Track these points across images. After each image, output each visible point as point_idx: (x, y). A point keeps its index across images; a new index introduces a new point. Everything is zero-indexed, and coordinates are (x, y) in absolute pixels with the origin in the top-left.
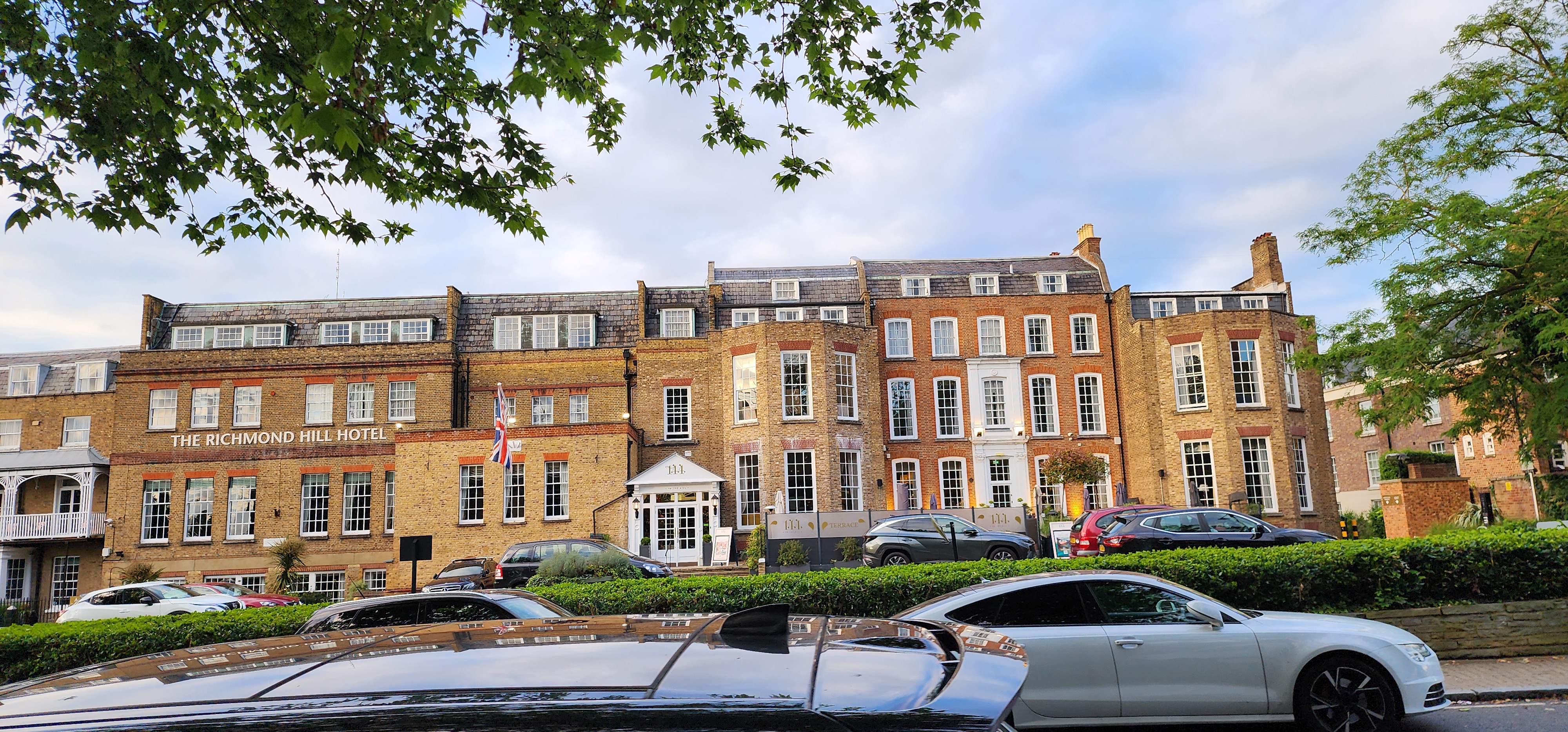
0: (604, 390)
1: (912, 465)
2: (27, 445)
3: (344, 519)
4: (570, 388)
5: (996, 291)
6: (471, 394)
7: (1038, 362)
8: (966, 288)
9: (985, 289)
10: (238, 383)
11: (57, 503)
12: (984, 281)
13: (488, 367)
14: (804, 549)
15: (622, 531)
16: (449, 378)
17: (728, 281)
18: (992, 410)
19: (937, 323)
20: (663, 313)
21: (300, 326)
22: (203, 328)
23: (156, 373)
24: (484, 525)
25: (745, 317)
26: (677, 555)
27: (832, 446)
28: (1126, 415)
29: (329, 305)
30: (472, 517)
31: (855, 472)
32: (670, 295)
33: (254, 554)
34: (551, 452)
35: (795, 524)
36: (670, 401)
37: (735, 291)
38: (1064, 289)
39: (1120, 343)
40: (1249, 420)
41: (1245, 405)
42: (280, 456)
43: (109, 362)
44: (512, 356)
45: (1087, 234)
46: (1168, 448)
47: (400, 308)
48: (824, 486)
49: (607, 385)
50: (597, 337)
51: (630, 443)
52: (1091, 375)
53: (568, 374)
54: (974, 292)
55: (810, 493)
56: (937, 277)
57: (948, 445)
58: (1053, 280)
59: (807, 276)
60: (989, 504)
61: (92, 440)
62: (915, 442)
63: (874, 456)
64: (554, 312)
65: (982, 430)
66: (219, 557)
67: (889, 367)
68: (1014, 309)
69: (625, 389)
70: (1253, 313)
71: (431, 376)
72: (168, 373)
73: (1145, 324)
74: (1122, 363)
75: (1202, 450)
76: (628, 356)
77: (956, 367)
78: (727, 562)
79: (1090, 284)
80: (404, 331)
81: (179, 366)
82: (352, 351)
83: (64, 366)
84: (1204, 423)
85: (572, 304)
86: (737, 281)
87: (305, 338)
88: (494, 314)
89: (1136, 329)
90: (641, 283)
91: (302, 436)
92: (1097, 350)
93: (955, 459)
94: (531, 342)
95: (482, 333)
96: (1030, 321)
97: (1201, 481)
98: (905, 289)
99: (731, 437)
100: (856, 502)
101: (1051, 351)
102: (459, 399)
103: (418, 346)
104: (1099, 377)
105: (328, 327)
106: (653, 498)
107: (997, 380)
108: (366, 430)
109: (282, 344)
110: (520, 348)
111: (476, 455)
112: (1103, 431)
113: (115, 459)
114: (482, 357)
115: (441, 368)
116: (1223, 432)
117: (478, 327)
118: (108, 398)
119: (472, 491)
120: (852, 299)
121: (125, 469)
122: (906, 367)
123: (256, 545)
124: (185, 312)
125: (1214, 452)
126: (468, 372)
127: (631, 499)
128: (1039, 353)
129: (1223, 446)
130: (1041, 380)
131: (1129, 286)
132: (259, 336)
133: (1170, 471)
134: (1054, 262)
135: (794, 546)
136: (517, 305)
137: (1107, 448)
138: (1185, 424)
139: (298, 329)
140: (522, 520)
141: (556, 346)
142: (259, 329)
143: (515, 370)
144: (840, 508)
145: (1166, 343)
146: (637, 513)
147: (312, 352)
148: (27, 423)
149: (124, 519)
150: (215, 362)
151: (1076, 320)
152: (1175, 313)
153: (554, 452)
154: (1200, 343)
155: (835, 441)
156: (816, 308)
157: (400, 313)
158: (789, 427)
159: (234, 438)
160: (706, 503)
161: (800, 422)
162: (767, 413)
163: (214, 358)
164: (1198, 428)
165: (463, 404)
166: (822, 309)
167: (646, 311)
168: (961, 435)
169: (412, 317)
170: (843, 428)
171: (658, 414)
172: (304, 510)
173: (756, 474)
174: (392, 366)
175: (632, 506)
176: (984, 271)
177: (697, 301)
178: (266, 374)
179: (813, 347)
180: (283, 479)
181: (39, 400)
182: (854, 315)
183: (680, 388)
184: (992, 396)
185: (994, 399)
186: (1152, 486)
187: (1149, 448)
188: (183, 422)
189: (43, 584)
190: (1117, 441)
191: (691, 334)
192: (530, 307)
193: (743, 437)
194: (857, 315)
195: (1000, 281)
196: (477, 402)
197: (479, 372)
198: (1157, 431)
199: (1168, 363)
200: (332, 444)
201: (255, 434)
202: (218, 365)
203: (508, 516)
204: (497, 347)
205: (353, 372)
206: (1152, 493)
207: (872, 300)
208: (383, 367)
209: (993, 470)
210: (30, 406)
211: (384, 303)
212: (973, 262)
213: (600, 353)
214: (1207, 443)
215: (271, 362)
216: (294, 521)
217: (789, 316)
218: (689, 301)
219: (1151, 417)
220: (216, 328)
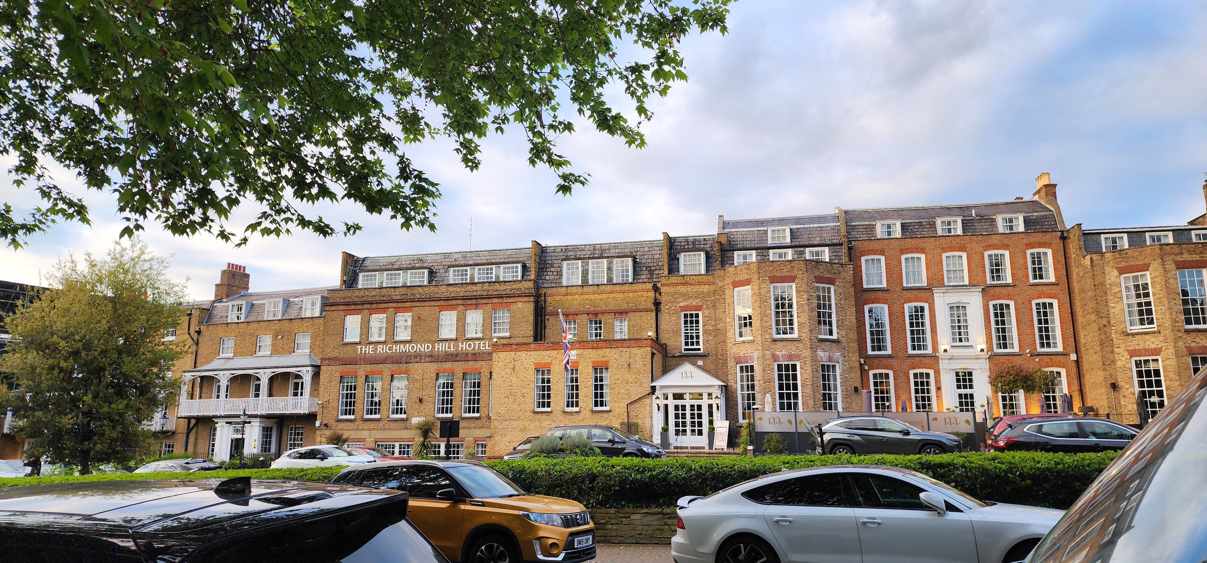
0: (639, 314)
1: (887, 376)
2: (275, 351)
3: (463, 406)
4: (615, 313)
5: (960, 232)
6: (547, 317)
7: (998, 290)
8: (933, 229)
9: (950, 230)
10: (397, 310)
11: (291, 390)
12: (949, 223)
13: (558, 298)
14: (784, 440)
15: (648, 420)
16: (531, 306)
17: (733, 230)
18: (957, 331)
19: (907, 259)
20: (682, 257)
21: (437, 271)
22: (377, 273)
23: (348, 304)
24: (551, 412)
25: (745, 257)
26: (689, 441)
27: (814, 359)
28: (1082, 334)
29: (455, 256)
30: (543, 406)
31: (835, 380)
32: (688, 242)
33: (406, 428)
34: (597, 360)
35: (777, 420)
36: (686, 322)
37: (739, 237)
38: (1021, 228)
39: (1075, 273)
40: (1198, 340)
41: (1193, 326)
42: (423, 361)
43: (322, 297)
44: (574, 290)
45: (1045, 181)
46: (1119, 364)
47: (501, 257)
48: (807, 391)
49: (641, 311)
50: (634, 275)
51: (653, 354)
52: (1047, 301)
53: (613, 302)
54: (940, 232)
55: (796, 396)
56: (908, 221)
57: (918, 359)
58: (1011, 221)
59: (796, 224)
60: (954, 409)
61: (312, 348)
62: (889, 357)
63: (851, 368)
64: (603, 258)
65: (947, 347)
66: (385, 429)
67: (866, 295)
68: (975, 245)
69: (654, 313)
70: (1200, 246)
71: (520, 305)
72: (355, 304)
73: (1095, 257)
74: (1077, 291)
75: (1152, 366)
76: (656, 289)
77: (923, 294)
78: (726, 447)
79: (1046, 223)
80: (503, 273)
81: (361, 300)
82: (469, 288)
83: (297, 299)
84: (1153, 343)
85: (617, 251)
86: (740, 230)
87: (440, 279)
88: (563, 260)
89: (1087, 261)
90: (666, 234)
91: (436, 347)
92: (1052, 279)
93: (924, 371)
94: (588, 279)
95: (555, 273)
96: (990, 256)
97: (1151, 394)
98: (880, 231)
99: (733, 350)
100: (836, 404)
101: (1009, 280)
102: (539, 321)
103: (512, 283)
104: (1055, 303)
105: (454, 271)
106: (671, 397)
107: (961, 305)
108: (477, 343)
109: (426, 283)
110: (580, 284)
111: (545, 361)
112: (1060, 348)
113: (323, 361)
114: (554, 290)
115: (526, 299)
116: (1171, 351)
117: (553, 270)
118: (321, 320)
119: (543, 387)
120: (835, 241)
121: (329, 368)
122: (880, 295)
123: (407, 422)
124: (367, 263)
125: (1163, 368)
126: (545, 302)
127: (654, 397)
128: (999, 282)
129: (1172, 362)
130: (1001, 305)
131: (1081, 224)
132: (411, 278)
133: (1121, 384)
134: (1016, 205)
135: (775, 438)
136: (579, 253)
137: (1064, 363)
138: (1135, 343)
139: (436, 273)
140: (577, 409)
141: (606, 282)
142: (411, 274)
143: (576, 301)
144: (822, 409)
145: (1116, 273)
146: (659, 407)
147: (443, 289)
148: (275, 337)
149: (328, 402)
150: (383, 296)
151: (1032, 254)
152: (1126, 246)
153: (599, 360)
154: (1148, 273)
155: (816, 355)
156: (802, 249)
157: (501, 261)
158: (779, 343)
159: (394, 348)
160: (710, 402)
161: (787, 340)
162: (760, 332)
163: (383, 294)
164: (1147, 347)
165: (541, 324)
166: (808, 250)
167: (670, 255)
168: (929, 351)
169: (509, 263)
170: (823, 345)
171: (677, 332)
172: (438, 398)
173: (752, 380)
174: (494, 298)
175: (655, 402)
176: (950, 215)
177: (708, 246)
178: (414, 304)
179: (797, 281)
180: (425, 376)
181: (282, 322)
182: (834, 254)
183: (694, 312)
184: (956, 318)
185: (959, 321)
186: (1104, 397)
187: (1101, 363)
188: (364, 337)
189: (282, 444)
190: (1073, 357)
191: (703, 271)
192: (588, 254)
193: (742, 351)
194: (837, 254)
195: (963, 223)
196: (550, 322)
197: (553, 300)
198: (1108, 349)
199: (1117, 290)
200: (455, 353)
201: (408, 345)
202: (385, 298)
203: (568, 406)
204: (565, 283)
205: (469, 302)
206: (1105, 403)
207: (850, 242)
208: (488, 298)
209: (958, 380)
210: (276, 326)
211: (491, 254)
212: (942, 208)
213: (635, 287)
214: (1157, 360)
215: (418, 296)
216: (431, 406)
217: (780, 256)
218: (702, 246)
219: (1103, 337)
220: (385, 273)
